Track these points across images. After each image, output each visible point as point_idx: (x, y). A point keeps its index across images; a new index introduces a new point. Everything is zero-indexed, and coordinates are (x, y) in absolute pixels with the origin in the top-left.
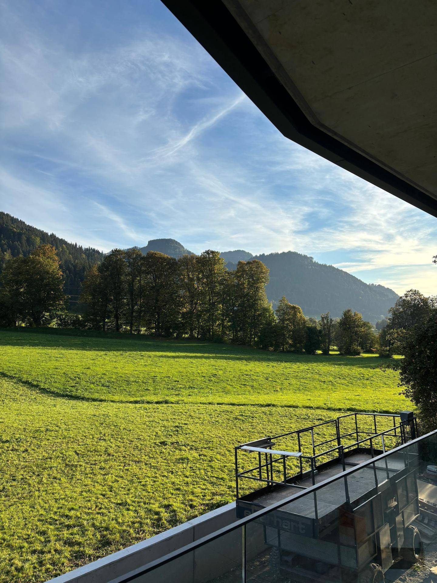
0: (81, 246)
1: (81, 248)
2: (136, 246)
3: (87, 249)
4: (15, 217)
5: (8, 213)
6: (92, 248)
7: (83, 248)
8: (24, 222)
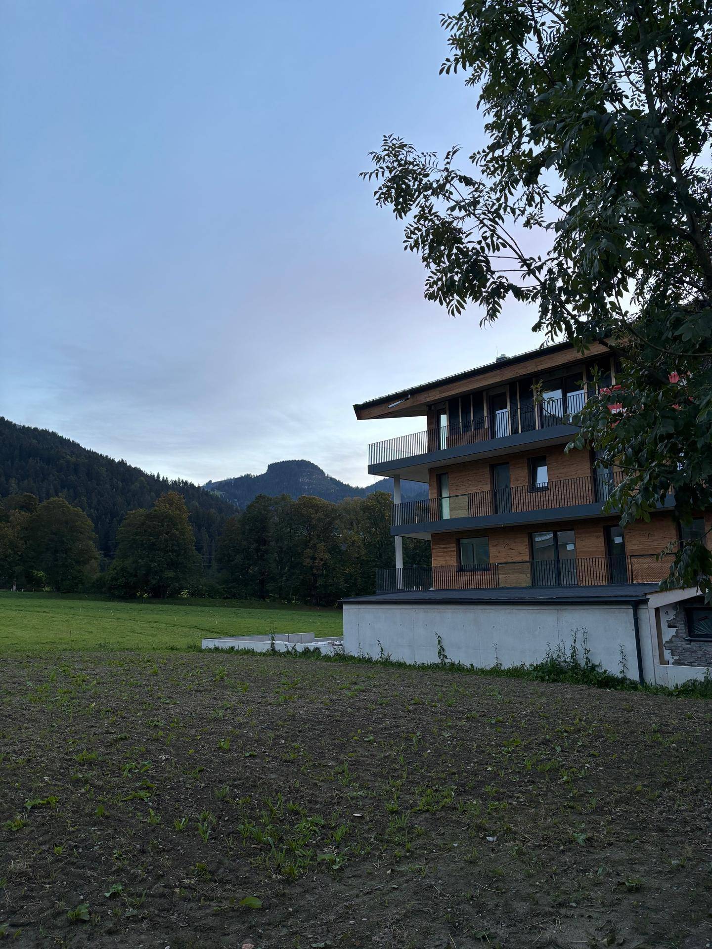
0: (167, 478)
1: (165, 481)
2: (249, 473)
3: (175, 481)
4: (66, 436)
5: (55, 431)
6: (182, 481)
7: (169, 479)
8: (79, 444)
